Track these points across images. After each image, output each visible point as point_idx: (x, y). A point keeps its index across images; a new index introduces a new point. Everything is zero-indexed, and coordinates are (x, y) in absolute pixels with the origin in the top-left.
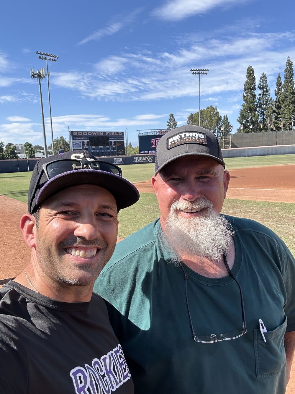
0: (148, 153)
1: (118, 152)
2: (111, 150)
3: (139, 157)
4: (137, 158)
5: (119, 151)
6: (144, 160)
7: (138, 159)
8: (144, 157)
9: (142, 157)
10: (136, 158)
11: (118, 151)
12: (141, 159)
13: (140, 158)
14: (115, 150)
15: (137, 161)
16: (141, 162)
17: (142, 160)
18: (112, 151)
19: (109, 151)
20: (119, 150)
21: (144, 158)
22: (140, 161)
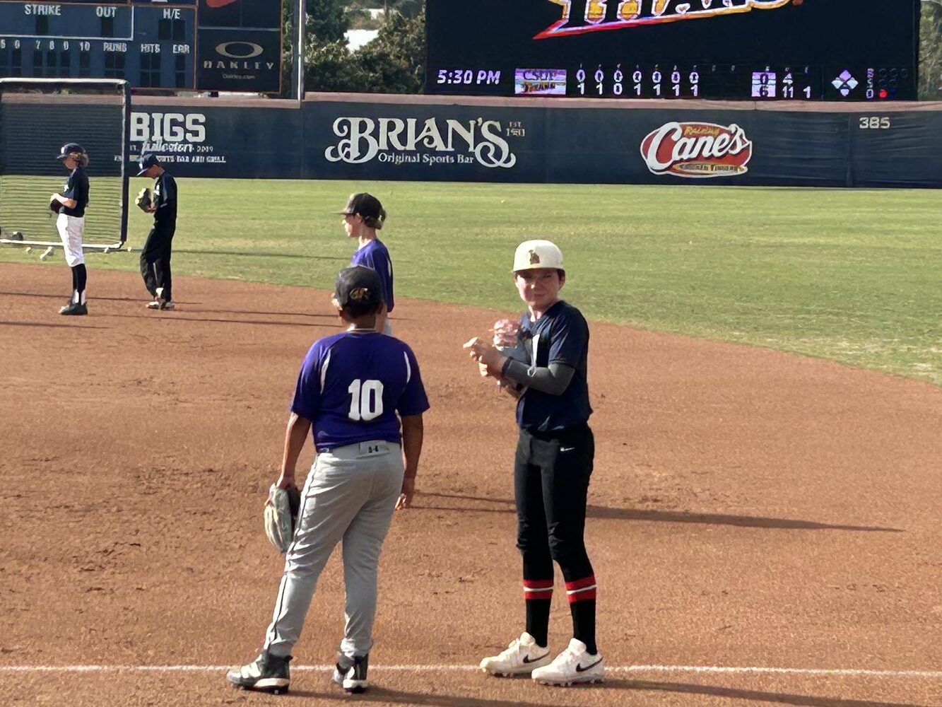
0: (506, 88)
1: (208, 64)
2: (139, 40)
3: (384, 122)
4: (363, 127)
5: (216, 57)
6: (433, 152)
7: (376, 134)
8: (431, 123)
9: (412, 122)
10: (355, 122)
11: (206, 50)
12: (403, 138)
13: (391, 127)
14: (181, 41)
15: (355, 152)
16: (399, 160)
17: (411, 146)
18: (145, 48)
19: (122, 48)
20: (221, 49)
21: (435, 133)
22: (391, 149)
